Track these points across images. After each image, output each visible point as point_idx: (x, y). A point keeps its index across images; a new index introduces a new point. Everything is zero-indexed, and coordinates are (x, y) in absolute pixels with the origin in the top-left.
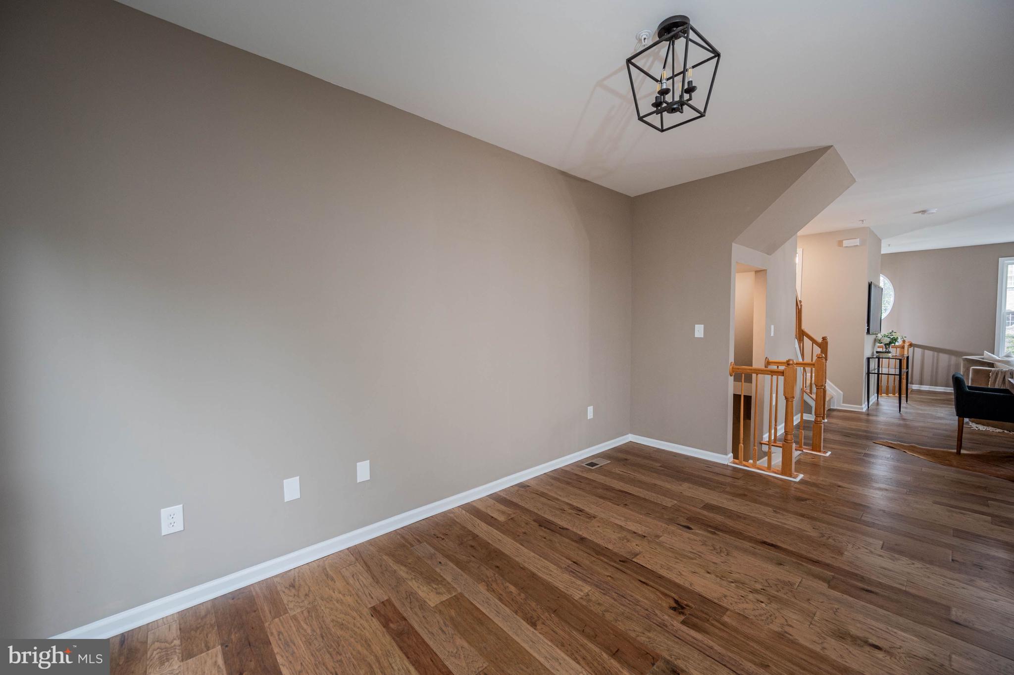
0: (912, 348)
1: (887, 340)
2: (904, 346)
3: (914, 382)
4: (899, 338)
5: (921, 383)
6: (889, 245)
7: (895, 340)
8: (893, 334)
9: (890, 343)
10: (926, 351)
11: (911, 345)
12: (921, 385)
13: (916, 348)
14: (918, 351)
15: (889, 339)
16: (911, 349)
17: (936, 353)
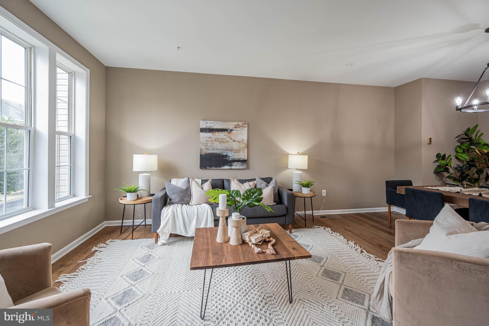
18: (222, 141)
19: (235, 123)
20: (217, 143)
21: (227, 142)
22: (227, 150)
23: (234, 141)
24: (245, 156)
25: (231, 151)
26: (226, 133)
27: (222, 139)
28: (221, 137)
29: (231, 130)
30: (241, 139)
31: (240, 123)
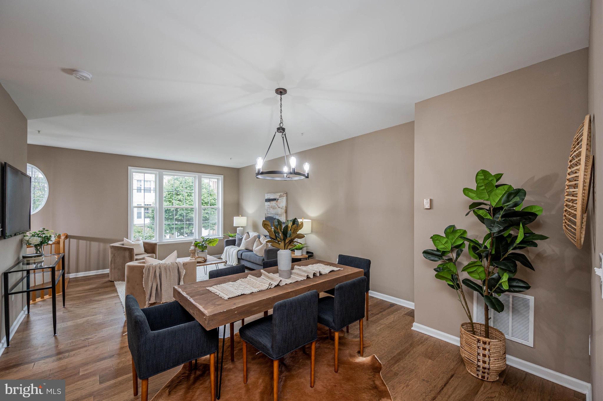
0: (68, 239)
1: (37, 240)
2: (60, 241)
3: (70, 272)
4: (53, 236)
5: (77, 271)
6: (39, 131)
7: (48, 239)
8: (45, 232)
9: (42, 243)
10: (81, 241)
11: (67, 237)
12: (77, 273)
13: (71, 240)
14: (73, 241)
15: (40, 238)
16: (67, 241)
17: (88, 242)
18: (274, 208)
19: (279, 194)
20: (272, 209)
21: (276, 208)
22: (276, 214)
23: (279, 207)
24: (284, 219)
25: (277, 215)
26: (275, 202)
27: (274, 206)
28: (273, 205)
29: (278, 199)
30: (282, 206)
31: (282, 194)
